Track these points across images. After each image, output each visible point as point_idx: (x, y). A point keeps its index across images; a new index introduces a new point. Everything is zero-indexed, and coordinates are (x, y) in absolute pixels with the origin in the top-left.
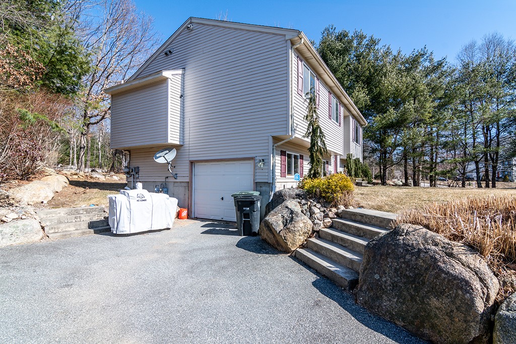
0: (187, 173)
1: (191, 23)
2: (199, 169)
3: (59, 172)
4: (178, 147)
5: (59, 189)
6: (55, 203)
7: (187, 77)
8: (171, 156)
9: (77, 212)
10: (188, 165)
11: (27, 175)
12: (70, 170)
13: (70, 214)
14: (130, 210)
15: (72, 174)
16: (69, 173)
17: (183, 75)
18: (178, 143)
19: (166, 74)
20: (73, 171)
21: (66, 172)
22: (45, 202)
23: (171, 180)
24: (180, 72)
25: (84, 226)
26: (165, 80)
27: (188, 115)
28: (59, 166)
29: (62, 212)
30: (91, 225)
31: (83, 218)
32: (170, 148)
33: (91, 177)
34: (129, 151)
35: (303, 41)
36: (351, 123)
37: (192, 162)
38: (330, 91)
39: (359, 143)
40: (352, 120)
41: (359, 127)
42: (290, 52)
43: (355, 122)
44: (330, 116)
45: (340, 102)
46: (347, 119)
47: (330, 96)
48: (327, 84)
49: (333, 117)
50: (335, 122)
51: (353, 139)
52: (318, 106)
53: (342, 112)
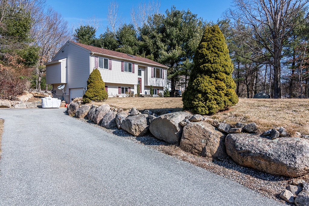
0: (68, 93)
1: (68, 43)
2: (72, 91)
3: (30, 93)
4: (66, 84)
5: (30, 98)
6: (29, 101)
7: (68, 61)
8: (63, 87)
9: (34, 103)
10: (68, 89)
11: (21, 94)
12: (34, 92)
13: (32, 103)
14: (46, 102)
15: (35, 94)
16: (34, 93)
17: (67, 60)
18: (65, 83)
19: (60, 61)
20: (36, 92)
21: (33, 93)
22: (26, 101)
23: (64, 95)
24: (66, 59)
25: (36, 106)
26: (60, 63)
27: (68, 73)
28: (31, 90)
29: (31, 103)
30: (38, 106)
31: (36, 104)
32: (62, 84)
33: (43, 95)
34: (53, 85)
35: (93, 54)
36: (150, 70)
37: (70, 89)
38: (123, 61)
39: (161, 78)
40: (151, 68)
41: (161, 70)
42: (90, 57)
43: (154, 69)
44: (122, 71)
45: (134, 63)
46: (147, 68)
47: (123, 63)
48: (119, 59)
49: (126, 71)
50: (128, 72)
51: (152, 77)
52: (110, 69)
53: (136, 67)
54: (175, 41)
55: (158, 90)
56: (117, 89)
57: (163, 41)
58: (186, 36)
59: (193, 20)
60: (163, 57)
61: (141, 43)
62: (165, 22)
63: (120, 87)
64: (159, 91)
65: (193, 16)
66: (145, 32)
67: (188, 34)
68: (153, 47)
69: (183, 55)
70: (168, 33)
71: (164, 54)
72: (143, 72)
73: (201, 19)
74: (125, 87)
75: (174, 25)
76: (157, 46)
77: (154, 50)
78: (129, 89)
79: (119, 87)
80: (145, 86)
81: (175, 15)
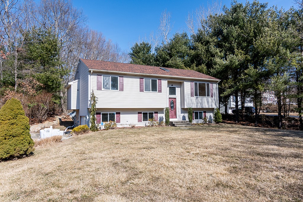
4: (77, 111)
7: (80, 82)
8: (74, 115)
14: (44, 135)
18: (76, 109)
19: (70, 84)
22: (36, 131)
24: (77, 80)
35: (92, 71)
36: (188, 86)
37: (81, 117)
38: (141, 77)
39: (208, 95)
40: (189, 83)
41: (208, 85)
42: (89, 76)
43: (196, 84)
44: (141, 90)
45: (160, 78)
46: (183, 84)
47: (142, 79)
48: (136, 76)
49: (147, 89)
50: (151, 92)
51: (192, 95)
52: (122, 90)
53: (164, 83)
54: (234, 43)
55: (205, 112)
56: (137, 115)
57: (219, 45)
58: (251, 34)
59: (262, 12)
60: (217, 66)
61: (193, 52)
62: (222, 21)
63: (141, 113)
64: (207, 114)
65: (262, 6)
66: (199, 39)
67: (254, 31)
68: (207, 55)
69: (247, 60)
70: (225, 34)
71: (220, 62)
72: (178, 90)
73: (274, 8)
74: (148, 112)
75: (235, 22)
76: (211, 53)
77: (208, 59)
78: (156, 114)
79: (139, 113)
80: (181, 108)
81: (235, 10)
